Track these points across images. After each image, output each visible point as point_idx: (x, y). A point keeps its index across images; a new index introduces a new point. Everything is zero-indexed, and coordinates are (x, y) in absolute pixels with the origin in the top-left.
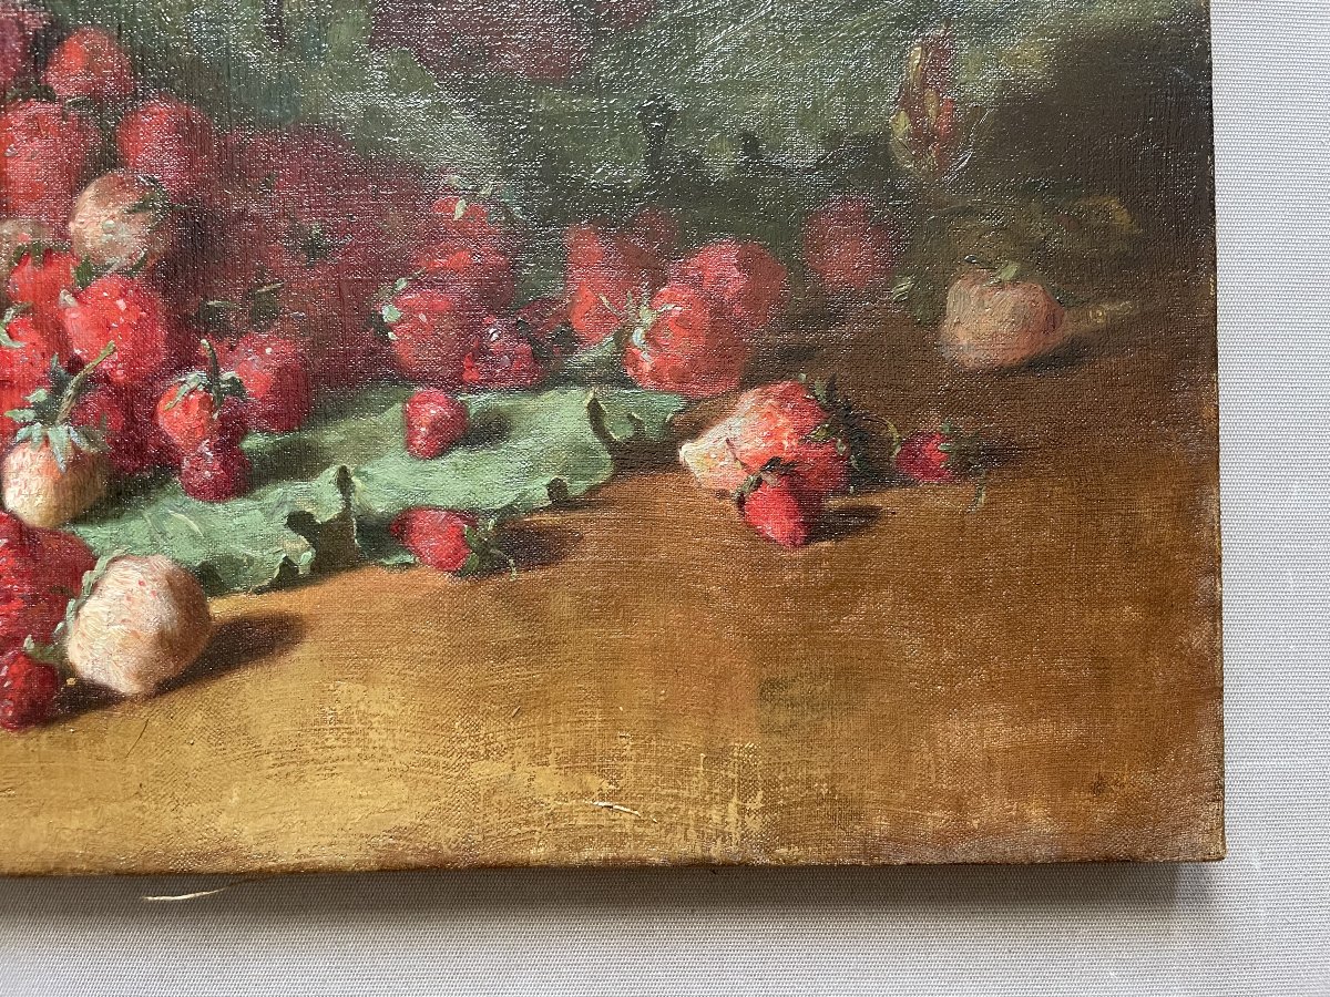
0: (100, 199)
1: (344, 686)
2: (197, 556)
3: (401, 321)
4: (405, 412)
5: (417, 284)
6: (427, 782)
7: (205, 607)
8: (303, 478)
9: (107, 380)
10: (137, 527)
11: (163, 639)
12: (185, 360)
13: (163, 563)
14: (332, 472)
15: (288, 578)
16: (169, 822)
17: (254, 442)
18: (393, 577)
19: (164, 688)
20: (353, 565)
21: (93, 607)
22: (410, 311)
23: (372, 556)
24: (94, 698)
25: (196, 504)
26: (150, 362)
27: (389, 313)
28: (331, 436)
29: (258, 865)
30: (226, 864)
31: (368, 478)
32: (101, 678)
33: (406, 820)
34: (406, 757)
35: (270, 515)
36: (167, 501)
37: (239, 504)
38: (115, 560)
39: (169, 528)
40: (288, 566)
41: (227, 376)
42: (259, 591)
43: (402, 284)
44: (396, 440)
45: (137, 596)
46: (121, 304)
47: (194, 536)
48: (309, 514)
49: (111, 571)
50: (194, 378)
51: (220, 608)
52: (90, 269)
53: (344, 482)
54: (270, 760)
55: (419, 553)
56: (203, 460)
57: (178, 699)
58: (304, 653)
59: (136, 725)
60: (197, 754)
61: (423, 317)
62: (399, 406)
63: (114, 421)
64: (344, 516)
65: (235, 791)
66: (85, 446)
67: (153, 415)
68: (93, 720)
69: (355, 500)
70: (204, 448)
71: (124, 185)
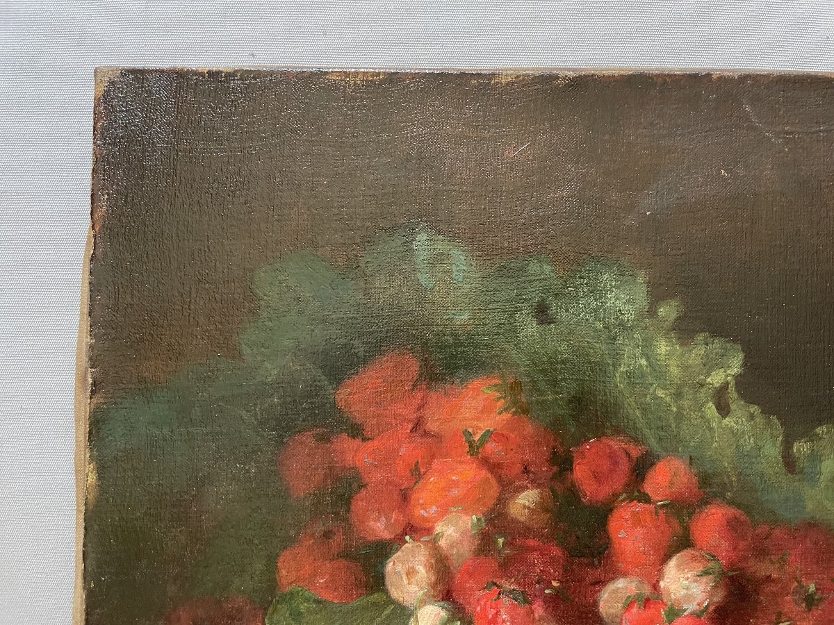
0: (680, 568)
52: (674, 612)
71: (694, 558)
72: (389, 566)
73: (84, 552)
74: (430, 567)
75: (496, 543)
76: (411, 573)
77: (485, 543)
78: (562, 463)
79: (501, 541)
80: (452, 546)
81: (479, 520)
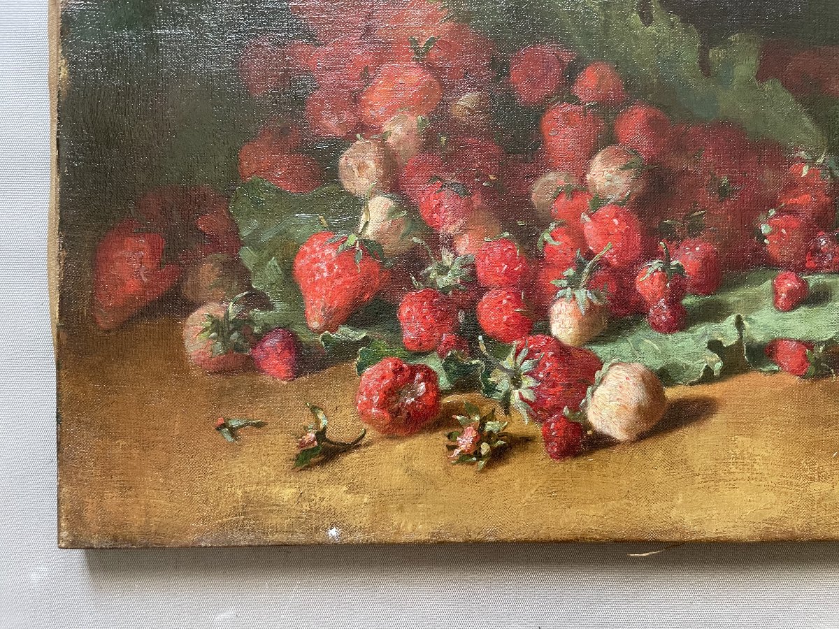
0: (605, 161)
1: (740, 439)
2: (658, 364)
3: (771, 233)
4: (773, 284)
5: (780, 212)
6: (786, 493)
7: (662, 392)
8: (716, 321)
9: (608, 265)
10: (624, 347)
11: (640, 410)
12: (651, 254)
13: (639, 367)
14: (732, 318)
15: (708, 377)
16: (644, 512)
17: (688, 301)
18: (767, 378)
19: (641, 437)
20: (744, 370)
21: (601, 391)
22: (776, 228)
23: (755, 366)
24: (601, 442)
25: (657, 334)
26: (632, 255)
27: (765, 229)
28: (732, 298)
29: (694, 538)
30: (677, 537)
31: (752, 322)
32: (606, 431)
33: (775, 514)
34: (774, 479)
35: (698, 342)
36: (641, 332)
37: (680, 335)
38: (612, 365)
39: (642, 348)
40: (708, 370)
41: (674, 263)
42: (691, 384)
43: (772, 212)
44: (769, 301)
45: (625, 386)
46: (616, 221)
47: (656, 352)
48: (718, 341)
49: (610, 372)
50: (656, 264)
51: (671, 393)
52: (599, 201)
53: (739, 324)
54: (699, 479)
55: (781, 365)
56: (661, 309)
57: (648, 444)
58: (718, 419)
59: (625, 458)
60: (659, 475)
61: (784, 231)
62: (770, 281)
63: (611, 287)
64: (739, 343)
65: (681, 496)
66: (595, 301)
67: (633, 284)
68: (602, 454)
69: (745, 335)
70: (662, 302)
71: (618, 154)
72: (342, 161)
73: (58, 139)
74: (379, 163)
75: (439, 141)
76: (362, 167)
77: (429, 141)
78: (500, 68)
79: (443, 139)
80: (399, 143)
81: (424, 120)
